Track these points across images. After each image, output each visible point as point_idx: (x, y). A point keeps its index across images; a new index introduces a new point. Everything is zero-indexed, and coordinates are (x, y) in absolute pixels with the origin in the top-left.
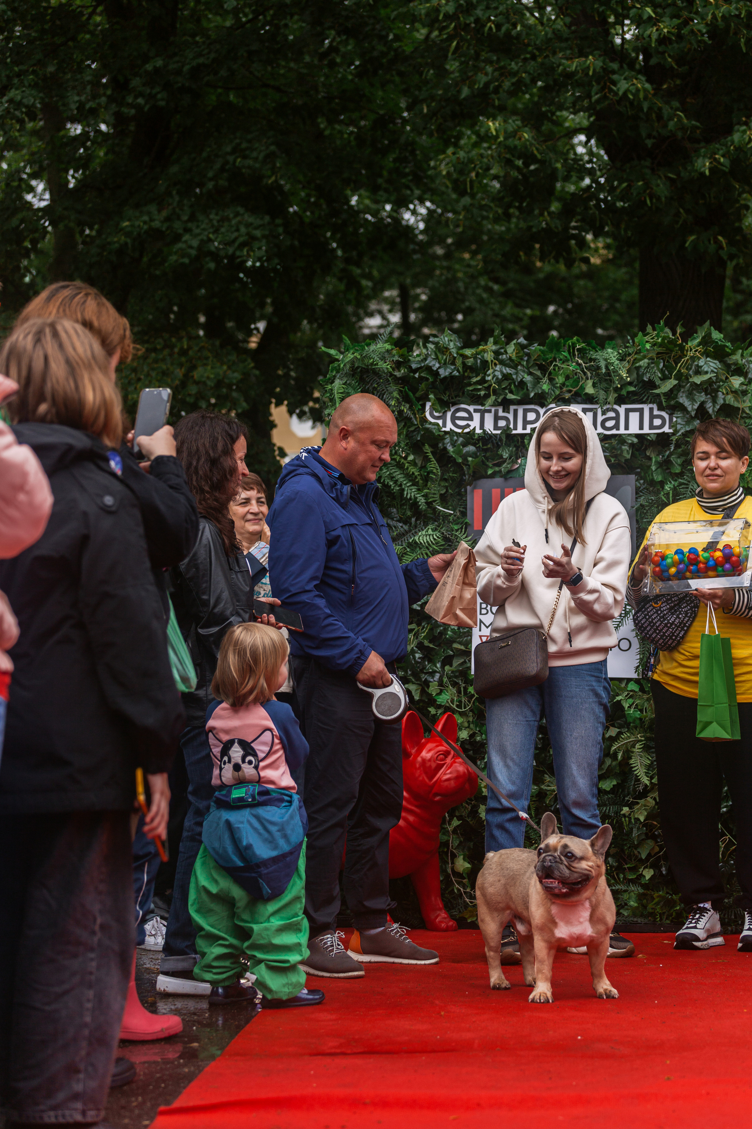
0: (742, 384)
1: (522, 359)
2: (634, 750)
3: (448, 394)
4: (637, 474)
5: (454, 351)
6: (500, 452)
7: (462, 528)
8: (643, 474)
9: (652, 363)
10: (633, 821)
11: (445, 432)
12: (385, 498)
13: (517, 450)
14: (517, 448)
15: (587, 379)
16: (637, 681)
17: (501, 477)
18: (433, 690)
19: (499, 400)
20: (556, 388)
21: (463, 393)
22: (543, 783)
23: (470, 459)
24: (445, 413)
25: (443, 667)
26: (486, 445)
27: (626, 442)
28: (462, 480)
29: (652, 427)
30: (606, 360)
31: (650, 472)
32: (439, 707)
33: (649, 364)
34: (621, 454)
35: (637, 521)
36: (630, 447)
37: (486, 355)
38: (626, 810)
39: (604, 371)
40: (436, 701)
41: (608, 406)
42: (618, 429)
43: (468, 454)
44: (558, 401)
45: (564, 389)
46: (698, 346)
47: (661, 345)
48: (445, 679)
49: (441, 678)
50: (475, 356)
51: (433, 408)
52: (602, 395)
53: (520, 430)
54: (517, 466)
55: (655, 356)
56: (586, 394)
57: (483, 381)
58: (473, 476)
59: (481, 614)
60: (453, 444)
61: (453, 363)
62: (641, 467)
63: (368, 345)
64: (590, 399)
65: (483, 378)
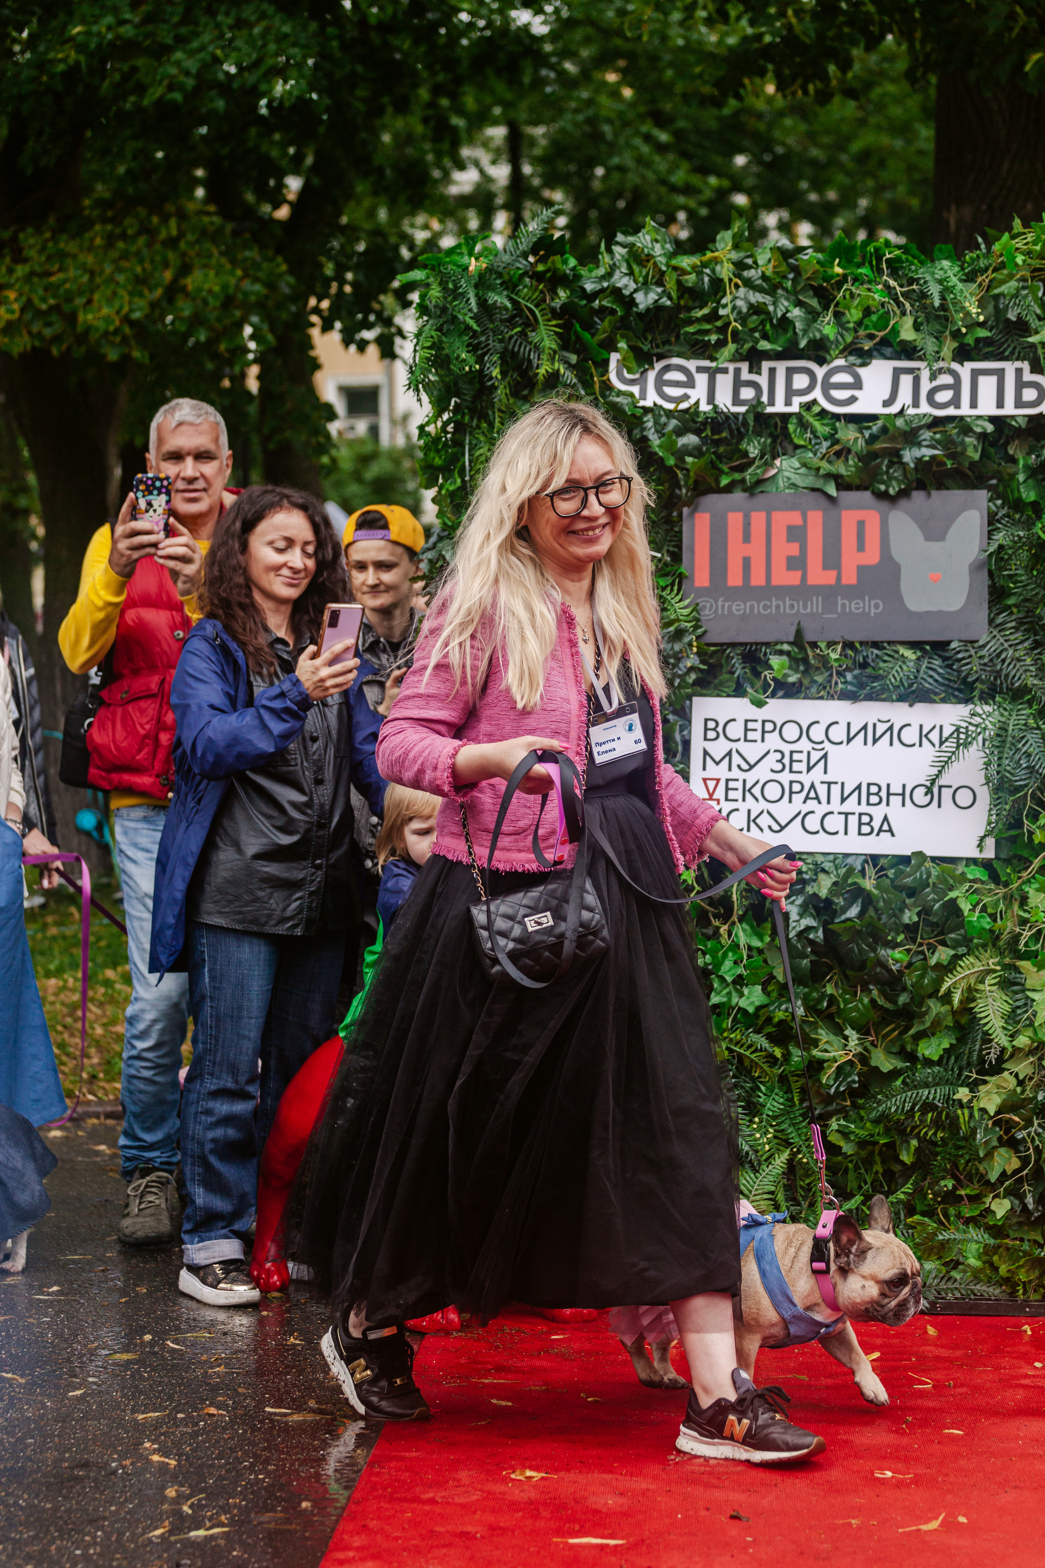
1: (785, 277)
2: (983, 987)
3: (650, 339)
4: (990, 488)
5: (662, 260)
6: (743, 446)
7: (672, 584)
8: (1001, 488)
9: (1024, 288)
10: (976, 1114)
11: (643, 408)
13: (774, 442)
14: (774, 438)
15: (904, 314)
16: (987, 865)
17: (744, 490)
19: (744, 352)
20: (847, 330)
21: (678, 337)
22: (816, 1046)
23: (689, 459)
24: (644, 373)
26: (719, 433)
27: (971, 430)
28: (672, 495)
29: (1019, 403)
30: (940, 282)
31: (1015, 485)
33: (1018, 290)
34: (963, 453)
35: (991, 574)
36: (978, 439)
37: (718, 268)
38: (963, 1093)
39: (937, 303)
41: (941, 364)
42: (958, 407)
43: (687, 451)
44: (850, 354)
45: (862, 332)
47: (1040, 255)
50: (698, 270)
51: (622, 363)
52: (930, 345)
53: (779, 407)
54: (773, 472)
55: (1029, 275)
56: (903, 342)
57: (714, 316)
58: (694, 489)
59: (706, 739)
60: (660, 433)
61: (660, 283)
62: (998, 475)
64: (908, 351)
65: (715, 311)
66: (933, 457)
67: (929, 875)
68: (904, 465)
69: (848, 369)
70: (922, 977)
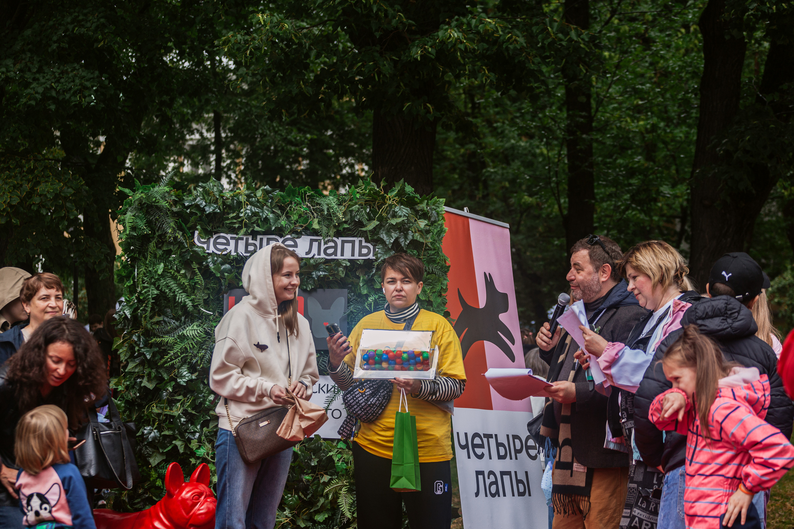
0: (427, 225)
1: (267, 201)
2: (341, 492)
3: (211, 225)
4: (349, 288)
5: (217, 194)
8: (353, 289)
9: (361, 208)
11: (207, 253)
12: (162, 301)
15: (314, 218)
16: (345, 441)
18: (194, 445)
19: (249, 231)
20: (291, 223)
21: (223, 225)
23: (226, 274)
24: (209, 239)
25: (202, 428)
26: (239, 264)
27: (341, 265)
28: (220, 289)
29: (360, 254)
30: (328, 205)
31: (358, 288)
32: (198, 458)
33: (359, 209)
34: (337, 274)
36: (344, 269)
37: (240, 197)
39: (326, 213)
40: (195, 453)
41: (329, 238)
42: (336, 255)
43: (225, 271)
44: (293, 233)
45: (297, 224)
46: (395, 196)
47: (369, 195)
48: (203, 438)
49: (200, 436)
50: (233, 197)
51: (199, 236)
52: (324, 230)
55: (363, 203)
56: (313, 229)
57: (238, 217)
58: (227, 287)
60: (214, 264)
61: (216, 202)
62: (352, 283)
63: (154, 187)
64: (316, 233)
65: (238, 215)
66: (325, 275)
67: (322, 445)
68: (314, 278)
69: (292, 239)
70: (318, 487)
